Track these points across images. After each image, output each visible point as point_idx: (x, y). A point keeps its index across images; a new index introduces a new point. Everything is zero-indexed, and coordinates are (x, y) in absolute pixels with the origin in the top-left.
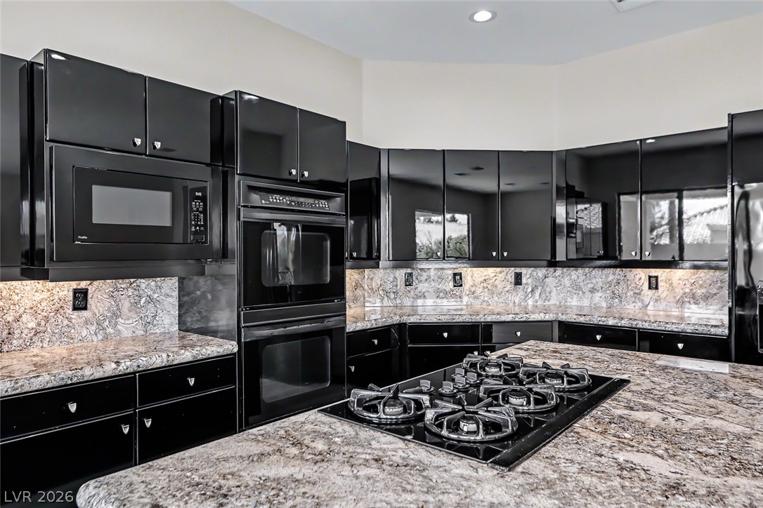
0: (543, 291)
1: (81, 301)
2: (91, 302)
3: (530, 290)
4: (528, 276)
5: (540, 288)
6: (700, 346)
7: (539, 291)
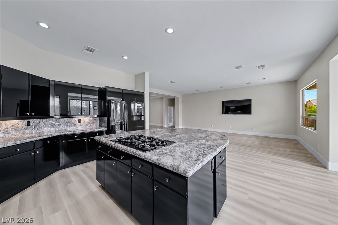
0: (39, 127)
3: (34, 127)
4: (33, 122)
5: (37, 126)
7: (37, 127)
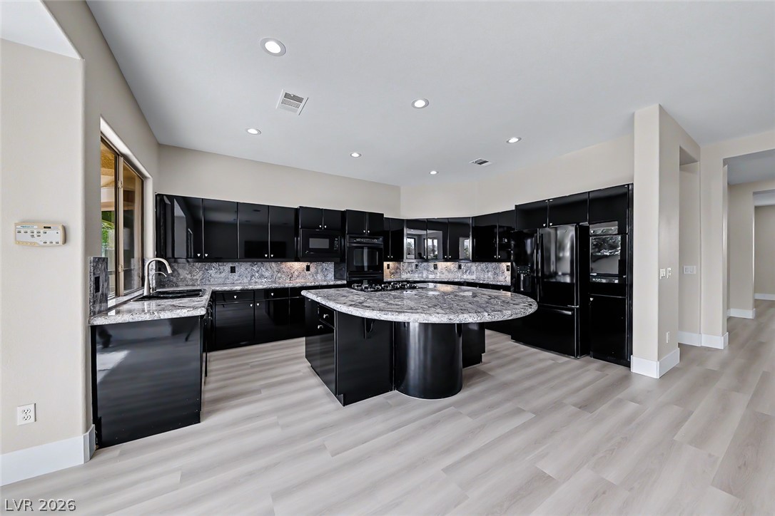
1: (308, 268)
2: (311, 269)
3: (465, 271)
6: (506, 288)
